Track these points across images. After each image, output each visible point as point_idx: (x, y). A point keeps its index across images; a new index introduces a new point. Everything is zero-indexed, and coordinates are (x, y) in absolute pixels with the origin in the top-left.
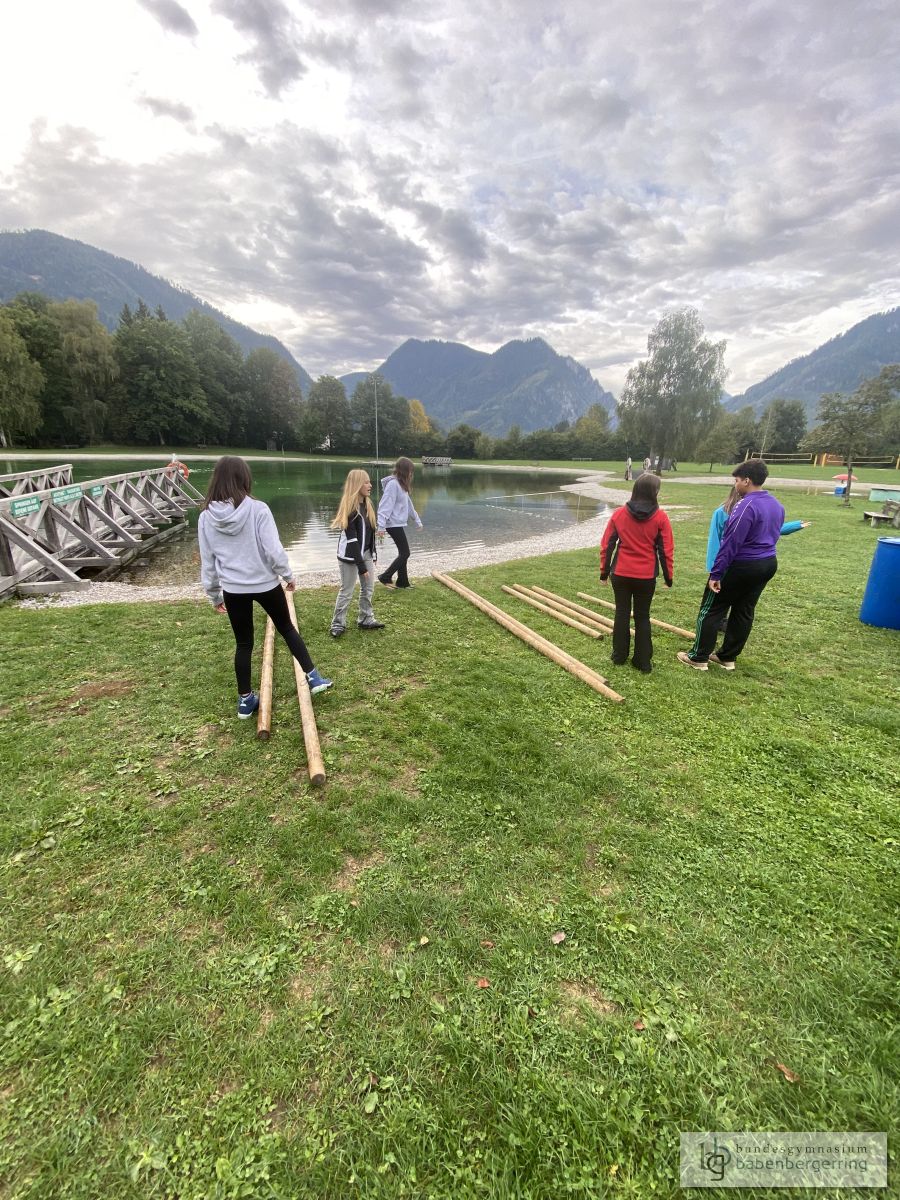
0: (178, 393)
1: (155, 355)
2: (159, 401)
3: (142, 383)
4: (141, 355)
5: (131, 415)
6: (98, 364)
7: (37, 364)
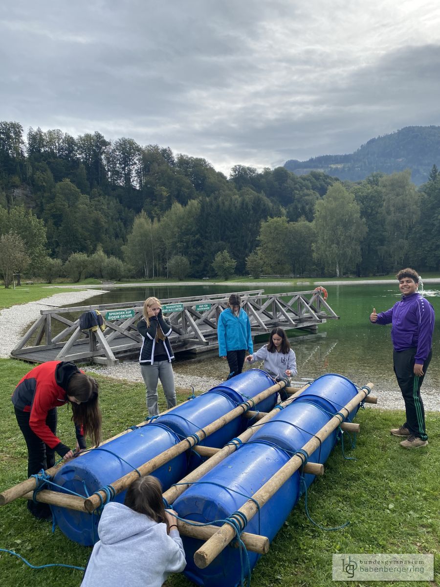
3: (436, 222)
5: (424, 248)
6: (405, 213)
7: (364, 219)
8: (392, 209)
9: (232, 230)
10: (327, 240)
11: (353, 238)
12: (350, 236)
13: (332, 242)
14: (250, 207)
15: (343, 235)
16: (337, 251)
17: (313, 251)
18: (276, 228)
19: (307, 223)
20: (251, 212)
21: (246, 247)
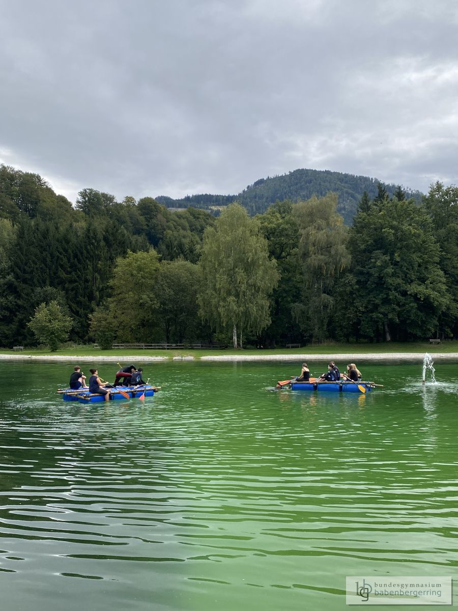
0: (413, 277)
1: (392, 238)
2: (390, 289)
3: (372, 271)
4: (374, 241)
5: (357, 307)
6: (331, 256)
7: (274, 261)
8: (311, 248)
9: (69, 269)
10: (220, 289)
11: (259, 288)
12: (254, 286)
13: (229, 293)
14: (100, 236)
15: (243, 283)
16: (235, 308)
17: (198, 306)
18: (140, 269)
19: (188, 264)
20: (102, 243)
21: (91, 297)
